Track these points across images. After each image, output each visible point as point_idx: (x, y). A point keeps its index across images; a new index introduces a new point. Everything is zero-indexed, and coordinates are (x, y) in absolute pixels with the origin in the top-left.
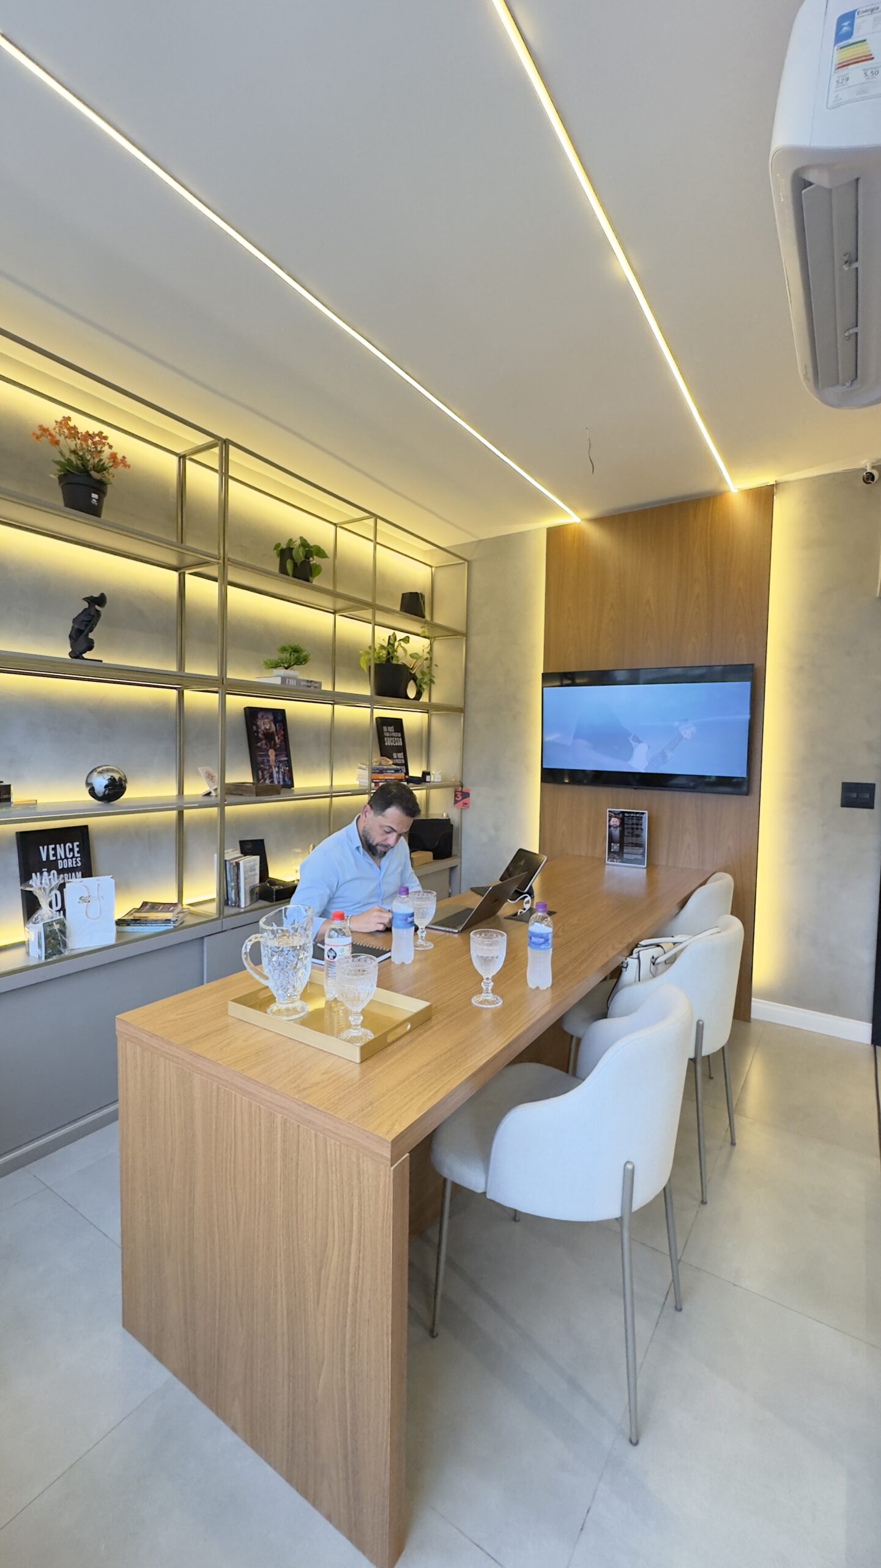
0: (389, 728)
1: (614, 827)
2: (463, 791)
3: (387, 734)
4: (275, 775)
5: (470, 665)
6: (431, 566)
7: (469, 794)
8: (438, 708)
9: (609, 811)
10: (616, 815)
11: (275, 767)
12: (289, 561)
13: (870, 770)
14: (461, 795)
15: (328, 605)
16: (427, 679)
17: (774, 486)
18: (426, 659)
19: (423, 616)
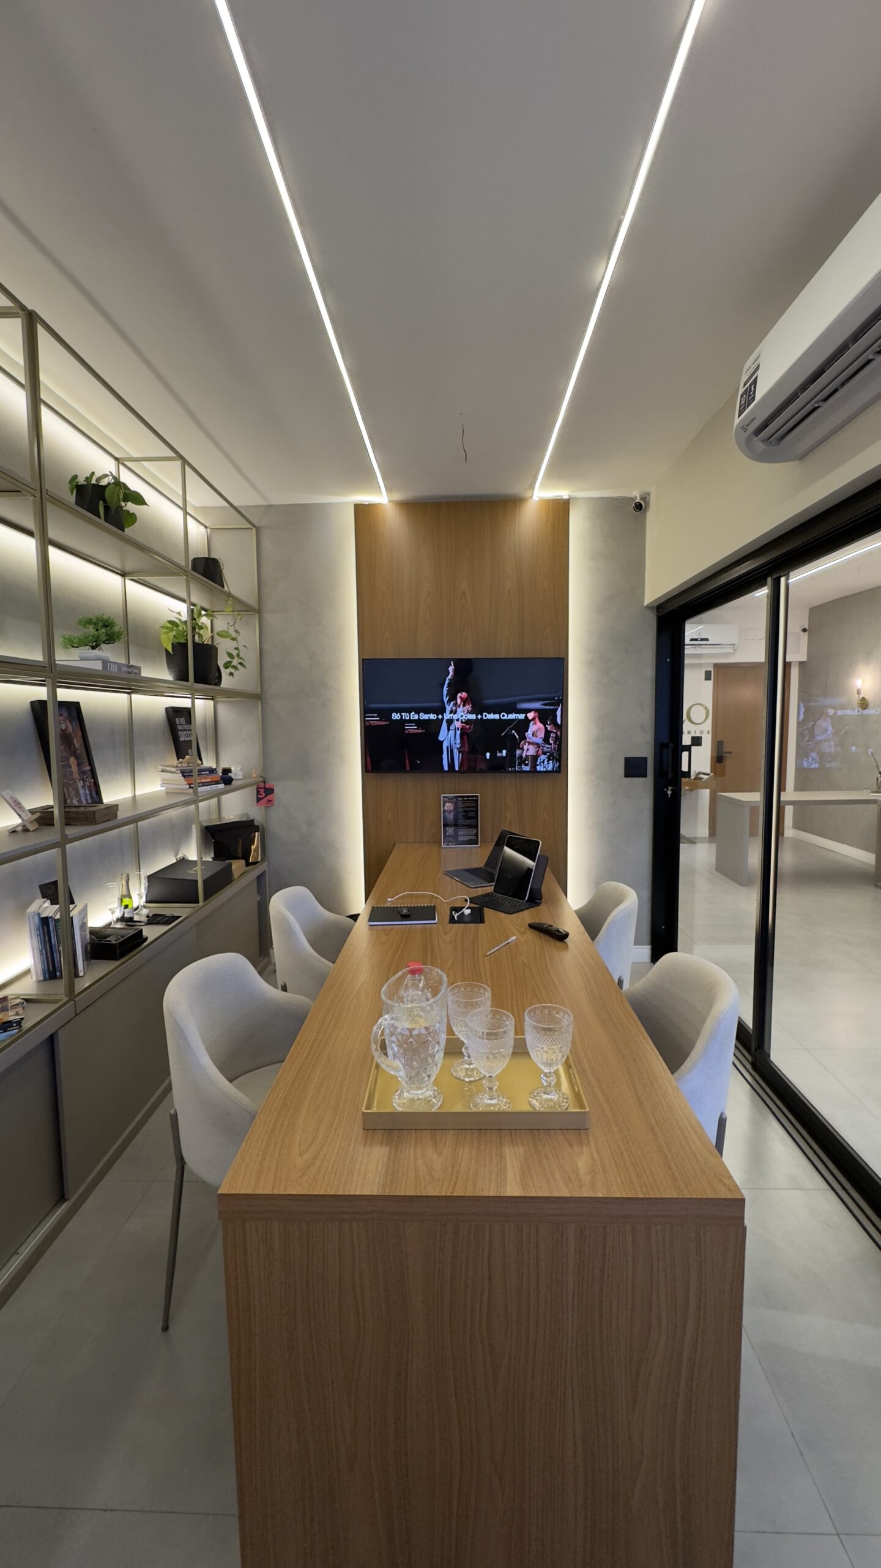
0: (181, 719)
1: (448, 812)
2: (266, 787)
3: (180, 727)
4: (81, 791)
5: (266, 646)
6: (206, 527)
7: (273, 790)
8: (230, 694)
9: (443, 797)
10: (450, 800)
11: (79, 780)
12: (101, 503)
13: (643, 746)
14: (264, 792)
15: (116, 563)
16: (235, 662)
17: (569, 500)
18: (234, 639)
19: (223, 587)
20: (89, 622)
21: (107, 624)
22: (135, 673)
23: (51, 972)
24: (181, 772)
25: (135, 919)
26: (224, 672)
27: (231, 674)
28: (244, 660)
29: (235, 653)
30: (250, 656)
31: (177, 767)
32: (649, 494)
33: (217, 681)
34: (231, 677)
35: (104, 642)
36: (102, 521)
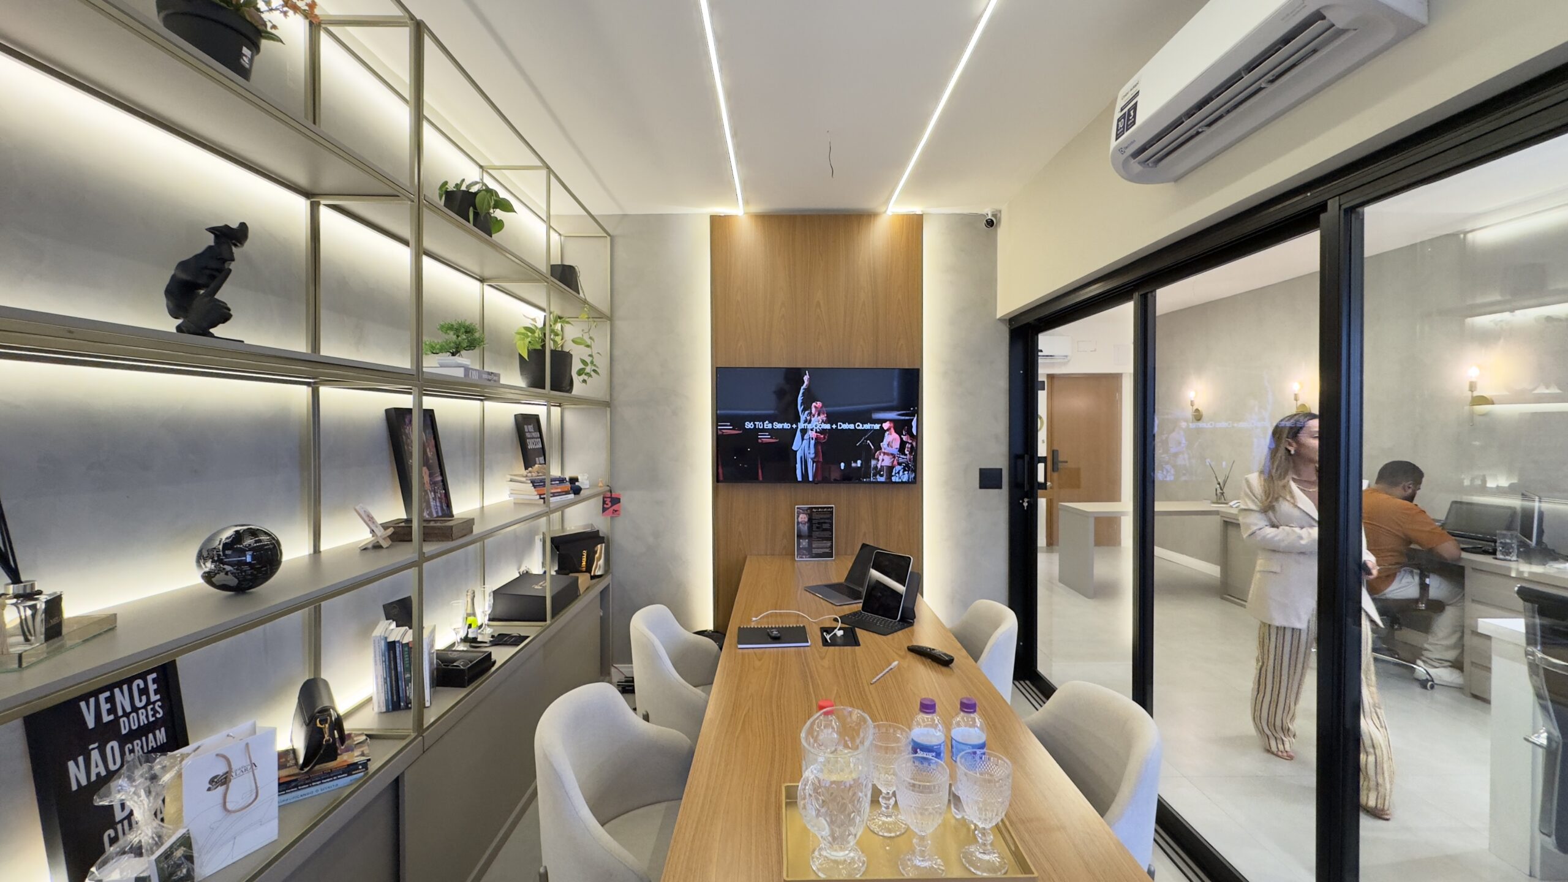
0: (529, 426)
2: (613, 496)
3: (528, 435)
4: (432, 503)
5: (616, 353)
6: (560, 235)
7: (619, 499)
8: (581, 401)
9: (798, 508)
10: (804, 511)
11: (431, 492)
12: (471, 209)
13: (998, 458)
14: (610, 501)
15: (476, 269)
16: (588, 369)
17: (922, 215)
18: (588, 346)
19: (579, 293)
20: (451, 328)
21: (469, 331)
22: (495, 381)
23: (396, 702)
24: (532, 482)
25: (479, 640)
26: (577, 380)
27: (584, 381)
28: (597, 367)
29: (588, 360)
30: (602, 363)
31: (526, 476)
32: (1000, 211)
33: (568, 388)
34: (584, 384)
35: (464, 349)
36: (471, 225)
